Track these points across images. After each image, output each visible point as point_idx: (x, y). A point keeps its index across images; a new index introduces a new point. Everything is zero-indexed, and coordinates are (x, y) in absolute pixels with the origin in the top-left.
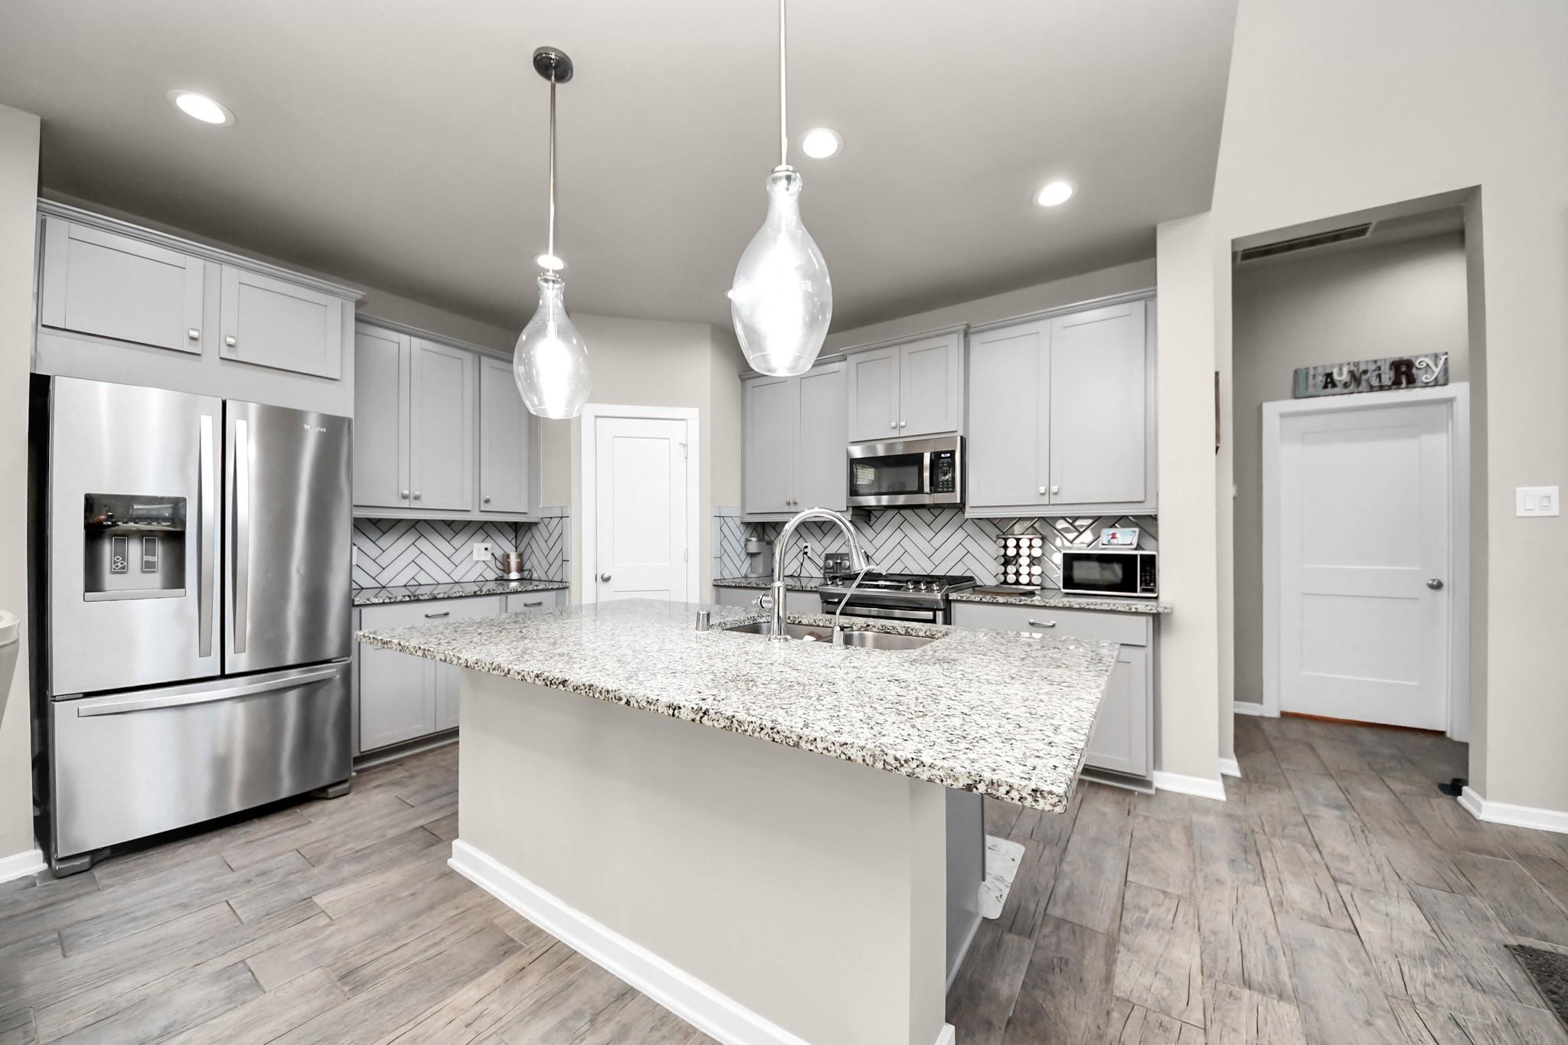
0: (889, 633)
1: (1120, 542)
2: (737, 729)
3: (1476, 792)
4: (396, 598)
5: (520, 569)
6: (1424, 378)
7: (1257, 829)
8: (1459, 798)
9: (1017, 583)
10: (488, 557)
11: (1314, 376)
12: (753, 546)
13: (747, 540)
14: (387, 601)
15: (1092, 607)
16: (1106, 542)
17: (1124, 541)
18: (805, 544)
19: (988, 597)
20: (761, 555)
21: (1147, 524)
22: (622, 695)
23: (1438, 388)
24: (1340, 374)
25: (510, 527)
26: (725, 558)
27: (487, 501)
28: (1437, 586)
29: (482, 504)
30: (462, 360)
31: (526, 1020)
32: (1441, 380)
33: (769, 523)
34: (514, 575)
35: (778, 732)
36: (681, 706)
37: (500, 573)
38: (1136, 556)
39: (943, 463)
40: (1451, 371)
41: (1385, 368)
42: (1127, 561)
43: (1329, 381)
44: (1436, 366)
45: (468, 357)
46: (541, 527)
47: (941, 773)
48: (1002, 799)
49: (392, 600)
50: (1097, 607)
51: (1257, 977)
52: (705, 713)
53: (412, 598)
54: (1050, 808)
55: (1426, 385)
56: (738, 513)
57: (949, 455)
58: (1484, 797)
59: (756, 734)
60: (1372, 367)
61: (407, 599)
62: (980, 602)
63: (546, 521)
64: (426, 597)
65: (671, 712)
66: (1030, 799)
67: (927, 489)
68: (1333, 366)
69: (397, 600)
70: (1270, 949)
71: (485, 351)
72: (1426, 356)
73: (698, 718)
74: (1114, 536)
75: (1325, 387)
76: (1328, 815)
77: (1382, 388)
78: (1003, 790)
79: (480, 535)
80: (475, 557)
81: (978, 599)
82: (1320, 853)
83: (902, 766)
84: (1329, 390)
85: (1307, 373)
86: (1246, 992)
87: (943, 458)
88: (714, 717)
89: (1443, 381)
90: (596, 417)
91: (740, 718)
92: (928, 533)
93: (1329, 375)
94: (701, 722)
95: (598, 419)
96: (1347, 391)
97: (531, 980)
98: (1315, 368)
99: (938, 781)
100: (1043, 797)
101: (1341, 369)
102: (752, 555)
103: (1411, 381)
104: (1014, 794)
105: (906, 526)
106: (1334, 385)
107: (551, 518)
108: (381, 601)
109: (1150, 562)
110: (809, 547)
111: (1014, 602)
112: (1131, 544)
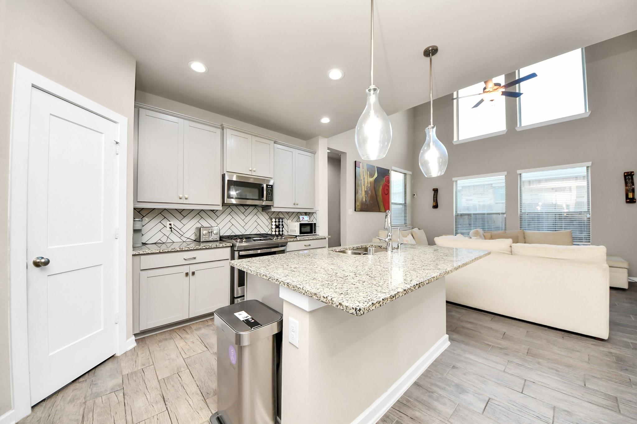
31: (438, 412)
87: (268, 187)
92: (243, 217)
97: (417, 414)
105: (232, 213)
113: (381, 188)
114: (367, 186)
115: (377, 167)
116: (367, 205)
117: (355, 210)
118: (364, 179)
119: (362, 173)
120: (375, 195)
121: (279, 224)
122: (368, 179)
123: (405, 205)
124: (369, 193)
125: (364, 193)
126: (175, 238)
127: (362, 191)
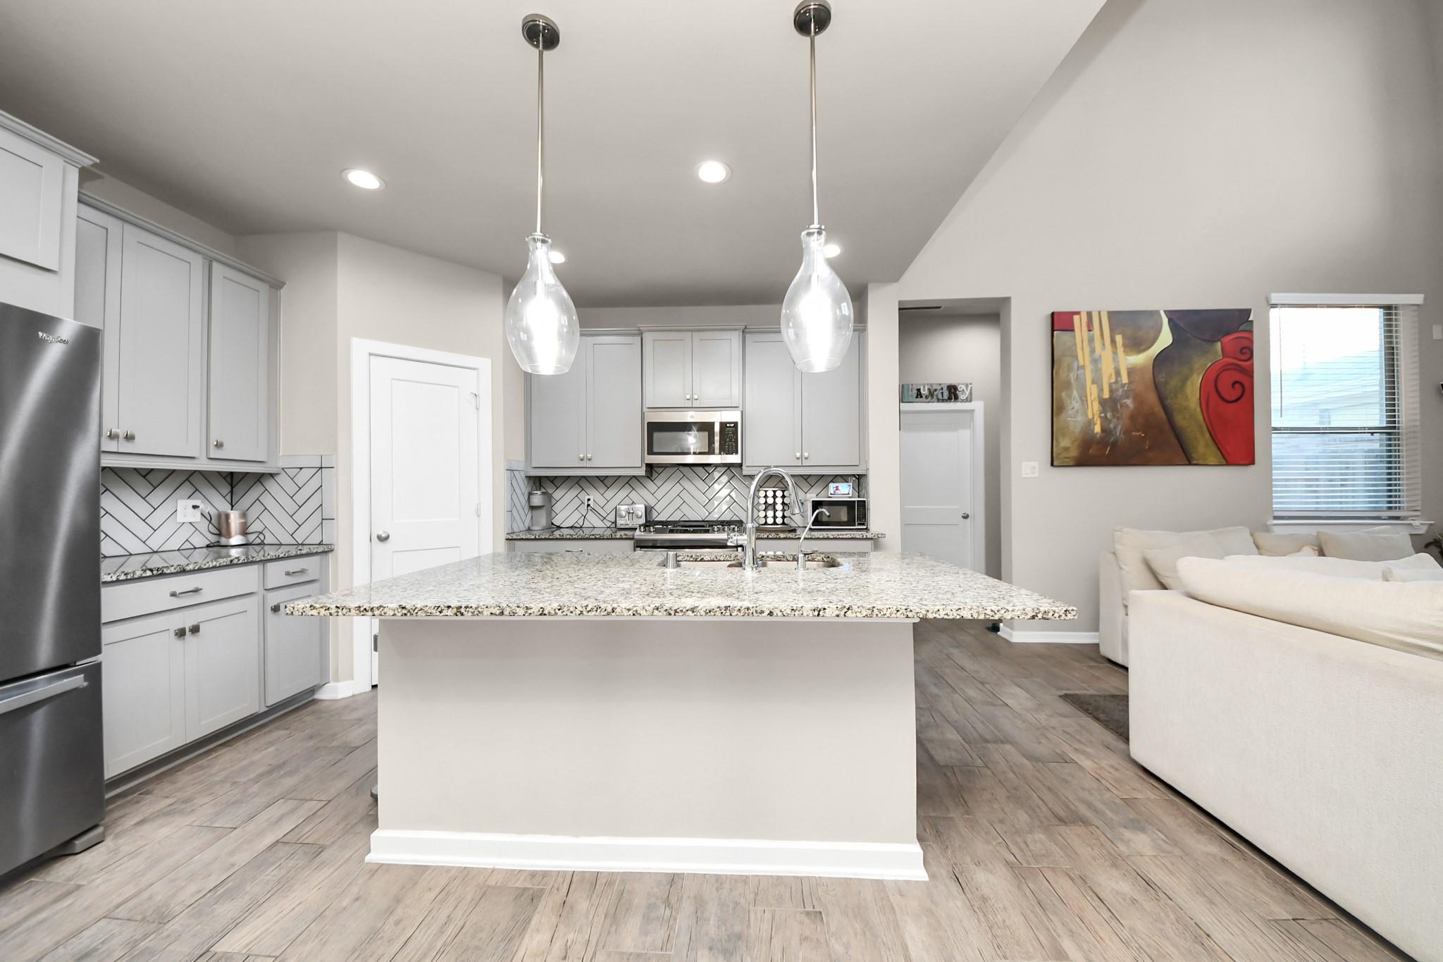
0: (780, 560)
1: (842, 493)
2: (877, 615)
3: (1008, 627)
4: (134, 572)
5: (244, 532)
6: (962, 397)
7: (933, 666)
8: (999, 633)
9: (775, 523)
10: (196, 517)
11: (912, 390)
12: (537, 499)
13: (530, 494)
14: (123, 577)
15: (841, 537)
16: (832, 493)
17: (844, 491)
18: (587, 497)
19: (773, 534)
20: (544, 508)
21: (859, 480)
22: (763, 609)
23: (967, 403)
24: (924, 391)
25: (225, 478)
26: (515, 511)
27: (219, 445)
28: (966, 517)
29: (212, 448)
30: (190, 263)
32: (969, 399)
33: (546, 477)
34: (236, 539)
35: (911, 611)
36: (826, 608)
37: (213, 539)
38: (855, 501)
39: (729, 431)
40: (973, 393)
41: (945, 389)
42: (849, 505)
43: (919, 395)
44: (967, 390)
45: (197, 262)
46: (282, 479)
47: (1019, 613)
48: (1050, 619)
49: (129, 577)
50: (843, 537)
51: (988, 737)
52: (848, 609)
53: (155, 572)
54: (1072, 617)
55: (963, 401)
56: (521, 467)
57: (733, 425)
58: (1012, 629)
59: (893, 615)
60: (939, 388)
61: (149, 573)
62: (768, 538)
63: (292, 473)
64: (172, 570)
65: (816, 613)
66: (1064, 615)
67: (717, 451)
68: (920, 385)
69: (136, 576)
70: (982, 722)
71: (218, 257)
72: (963, 384)
73: (842, 613)
74: (837, 488)
75: (917, 397)
76: (955, 652)
77: (943, 401)
78: (1051, 614)
79: (186, 489)
80: (180, 518)
81: (766, 536)
82: (966, 671)
83: (996, 614)
84: (918, 399)
85: (908, 387)
86: (989, 745)
88: (857, 610)
89: (969, 400)
90: (370, 354)
91: (879, 607)
93: (919, 390)
94: (845, 615)
95: (371, 356)
96: (927, 400)
98: (912, 385)
99: (1016, 618)
100: (1070, 613)
101: (924, 387)
102: (532, 508)
103: (956, 398)
104: (1056, 615)
106: (921, 397)
107: (301, 468)
108: (114, 578)
109: (863, 505)
110: (592, 500)
111: (791, 536)
112: (849, 494)
113: (1197, 380)
114: (1110, 385)
115: (1167, 313)
116: (1114, 445)
117: (1052, 465)
118: (1096, 361)
119: (1086, 343)
120: (1158, 409)
121: (774, 502)
122: (1115, 358)
123: (1389, 434)
124: (1124, 406)
125: (1096, 406)
126: (597, 522)
127: (1083, 398)
